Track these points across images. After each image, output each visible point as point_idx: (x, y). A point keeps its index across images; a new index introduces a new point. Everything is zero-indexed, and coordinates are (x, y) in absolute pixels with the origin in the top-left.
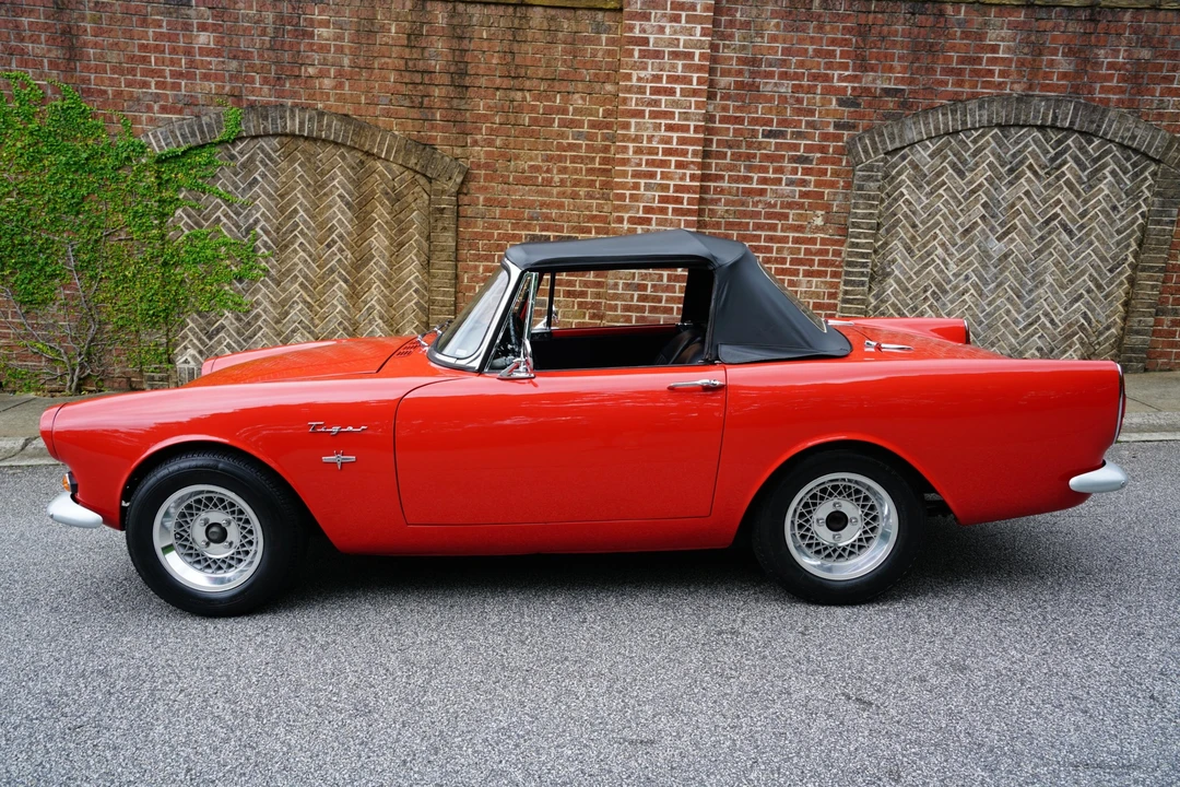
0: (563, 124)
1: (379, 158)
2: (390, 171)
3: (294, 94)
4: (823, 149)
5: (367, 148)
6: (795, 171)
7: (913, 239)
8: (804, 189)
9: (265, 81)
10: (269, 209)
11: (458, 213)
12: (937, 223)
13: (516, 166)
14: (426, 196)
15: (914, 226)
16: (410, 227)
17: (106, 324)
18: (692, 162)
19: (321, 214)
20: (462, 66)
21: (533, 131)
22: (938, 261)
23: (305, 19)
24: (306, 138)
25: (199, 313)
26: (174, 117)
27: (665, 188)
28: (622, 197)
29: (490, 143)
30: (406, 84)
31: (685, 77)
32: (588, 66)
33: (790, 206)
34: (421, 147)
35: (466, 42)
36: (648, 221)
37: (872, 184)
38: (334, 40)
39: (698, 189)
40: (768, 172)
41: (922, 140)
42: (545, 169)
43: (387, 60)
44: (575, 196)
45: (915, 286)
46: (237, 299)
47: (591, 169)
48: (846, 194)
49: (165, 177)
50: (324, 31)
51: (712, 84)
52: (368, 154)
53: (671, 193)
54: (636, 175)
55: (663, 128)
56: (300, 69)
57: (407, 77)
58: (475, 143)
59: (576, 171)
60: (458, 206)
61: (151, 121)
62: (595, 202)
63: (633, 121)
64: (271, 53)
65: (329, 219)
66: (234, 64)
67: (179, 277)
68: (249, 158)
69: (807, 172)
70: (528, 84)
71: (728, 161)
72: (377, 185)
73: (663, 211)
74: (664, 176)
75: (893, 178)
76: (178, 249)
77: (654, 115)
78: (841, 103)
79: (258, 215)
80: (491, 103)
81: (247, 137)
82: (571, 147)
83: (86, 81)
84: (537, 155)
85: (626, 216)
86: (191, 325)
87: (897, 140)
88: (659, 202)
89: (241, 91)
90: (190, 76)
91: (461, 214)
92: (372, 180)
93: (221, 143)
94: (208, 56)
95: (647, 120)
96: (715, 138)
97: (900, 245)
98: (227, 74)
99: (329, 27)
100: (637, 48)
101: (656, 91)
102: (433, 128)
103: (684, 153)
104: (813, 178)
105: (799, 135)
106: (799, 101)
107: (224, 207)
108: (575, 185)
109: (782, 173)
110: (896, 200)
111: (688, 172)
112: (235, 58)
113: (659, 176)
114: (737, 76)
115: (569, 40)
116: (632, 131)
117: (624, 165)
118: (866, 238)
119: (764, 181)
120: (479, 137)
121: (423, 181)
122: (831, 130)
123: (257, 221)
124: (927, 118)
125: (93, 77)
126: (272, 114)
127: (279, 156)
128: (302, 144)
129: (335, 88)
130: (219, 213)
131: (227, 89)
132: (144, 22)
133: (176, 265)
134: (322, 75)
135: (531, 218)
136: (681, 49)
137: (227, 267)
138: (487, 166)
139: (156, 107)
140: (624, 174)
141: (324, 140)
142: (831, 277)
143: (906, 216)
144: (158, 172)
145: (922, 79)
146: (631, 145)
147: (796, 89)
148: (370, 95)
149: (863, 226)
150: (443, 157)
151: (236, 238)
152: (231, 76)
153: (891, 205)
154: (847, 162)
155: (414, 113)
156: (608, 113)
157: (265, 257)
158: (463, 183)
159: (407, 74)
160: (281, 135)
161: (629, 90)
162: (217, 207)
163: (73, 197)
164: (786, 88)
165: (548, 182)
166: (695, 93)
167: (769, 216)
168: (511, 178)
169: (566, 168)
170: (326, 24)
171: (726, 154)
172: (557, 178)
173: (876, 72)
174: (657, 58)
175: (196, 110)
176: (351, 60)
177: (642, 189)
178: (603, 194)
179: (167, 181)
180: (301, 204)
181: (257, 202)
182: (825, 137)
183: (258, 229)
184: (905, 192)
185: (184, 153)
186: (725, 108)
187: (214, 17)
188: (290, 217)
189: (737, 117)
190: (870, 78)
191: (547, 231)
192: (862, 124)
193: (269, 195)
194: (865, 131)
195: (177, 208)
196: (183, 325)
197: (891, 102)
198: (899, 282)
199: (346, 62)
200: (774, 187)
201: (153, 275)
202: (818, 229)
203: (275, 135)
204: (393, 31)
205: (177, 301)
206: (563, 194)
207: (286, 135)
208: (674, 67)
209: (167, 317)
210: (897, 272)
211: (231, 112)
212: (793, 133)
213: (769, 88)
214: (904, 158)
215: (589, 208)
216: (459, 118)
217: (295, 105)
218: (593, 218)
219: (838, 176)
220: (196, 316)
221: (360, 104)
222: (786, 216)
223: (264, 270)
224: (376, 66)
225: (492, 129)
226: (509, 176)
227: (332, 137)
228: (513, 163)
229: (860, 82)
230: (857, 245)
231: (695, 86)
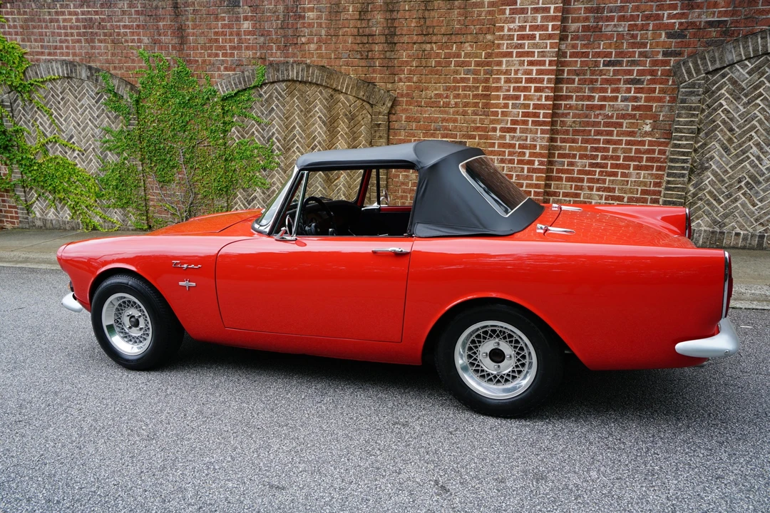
0: (457, 64)
1: (342, 92)
2: (348, 100)
3: (294, 55)
4: (653, 73)
5: (334, 86)
6: (629, 90)
7: (730, 140)
8: (636, 104)
9: (278, 48)
10: (280, 126)
11: (389, 126)
12: (754, 127)
13: (426, 95)
14: (369, 116)
15: (731, 130)
16: (360, 137)
17: (198, 194)
18: (547, 87)
19: (308, 128)
20: (392, 30)
21: (438, 70)
22: (752, 158)
23: (300, 8)
24: (300, 82)
25: (243, 189)
26: (231, 73)
27: (527, 106)
28: (496, 114)
29: (410, 80)
30: (358, 44)
31: (543, 26)
32: (475, 23)
33: (624, 117)
34: (366, 84)
35: (395, 13)
36: (514, 130)
37: (693, 98)
38: (317, 19)
39: (551, 107)
40: (607, 92)
41: (741, 61)
42: (445, 96)
43: (346, 29)
44: (465, 113)
45: (730, 178)
46: (263, 181)
47: (476, 95)
48: (671, 106)
49: (226, 109)
50: (310, 15)
51: (564, 29)
52: (335, 90)
53: (531, 110)
54: (506, 98)
55: (526, 64)
56: (297, 39)
57: (359, 40)
58: (400, 80)
59: (466, 96)
60: (389, 122)
61: (220, 76)
62: (478, 117)
63: (504, 60)
64: (281, 31)
65: (313, 132)
66: (262, 39)
67: (233, 168)
68: (270, 96)
69: (638, 91)
70: (434, 38)
71: (576, 85)
72: (340, 110)
73: (525, 123)
74: (526, 98)
75: (713, 92)
76: (232, 151)
77: (520, 55)
78: (669, 36)
79: (274, 130)
80: (411, 53)
81: (268, 83)
82: (463, 80)
83: (188, 55)
84: (440, 86)
85: (498, 127)
86: (240, 196)
87: (718, 62)
88: (522, 117)
89: (265, 55)
90: (239, 48)
91: (391, 128)
92: (338, 106)
93: (255, 87)
94: (248, 35)
95: (514, 58)
96: (566, 69)
97: (717, 145)
98: (258, 46)
99: (313, 12)
100: (508, 8)
101: (521, 37)
102: (374, 72)
103: (541, 81)
104: (643, 95)
105: (633, 63)
106: (634, 37)
107: (256, 126)
108: (465, 106)
109: (619, 93)
110: (715, 110)
111: (544, 95)
112: (262, 35)
113: (522, 98)
114: (584, 21)
115: (462, 6)
116: (504, 67)
117: (498, 91)
118: (686, 140)
119: (604, 99)
120: (402, 76)
121: (367, 106)
122: (660, 57)
123: (273, 134)
124: (746, 42)
125: (192, 52)
126: (282, 68)
127: (286, 94)
128: (299, 86)
129: (317, 50)
130: (253, 130)
131: (258, 54)
132: (217, 19)
133: (231, 160)
134: (309, 42)
135: (436, 130)
136: (540, 5)
137: (258, 161)
138: (408, 95)
139: (222, 68)
140: (498, 97)
141: (310, 83)
142: (657, 170)
143: (724, 122)
144: (223, 106)
145: (744, 11)
146: (503, 77)
147: (631, 28)
148: (337, 53)
149: (685, 131)
150: (379, 91)
151: (262, 144)
152: (260, 46)
153: (710, 114)
154: (673, 82)
155: (363, 63)
156: (489, 55)
157: (278, 156)
158: (392, 107)
159: (359, 37)
160: (286, 81)
161: (502, 38)
162: (253, 126)
163: (182, 122)
164: (623, 27)
165: (447, 105)
166: (550, 37)
167: (607, 125)
168: (423, 103)
169: (459, 94)
170: (311, 10)
171: (574, 80)
172: (453, 102)
173: (701, 8)
174: (523, 13)
175: (242, 68)
176: (326, 31)
177: (510, 107)
178: (484, 112)
179: (227, 111)
180: (297, 123)
181: (274, 122)
182: (655, 63)
183: (274, 139)
184: (724, 103)
185: (236, 94)
186: (574, 46)
187: (252, 11)
188: (291, 131)
189: (584, 52)
190: (696, 14)
191: (446, 137)
192: (687, 51)
193: (280, 118)
194: (689, 56)
195: (232, 127)
196: (235, 196)
197: (713, 32)
198: (715, 174)
199: (323, 32)
200: (611, 103)
201: (220, 166)
202: (646, 134)
203: (283, 81)
204: (351, 10)
205: (232, 182)
206: (457, 113)
207: (289, 81)
208: (535, 19)
209: (227, 191)
210: (714, 167)
211: (260, 68)
212: (628, 61)
213: (609, 29)
214: (724, 76)
215: (474, 121)
216: (390, 64)
217: (295, 62)
218: (477, 129)
219: (665, 93)
220: (242, 191)
221: (331, 58)
222: (621, 125)
223: (277, 163)
224: (340, 33)
225: (411, 71)
226: (421, 101)
227: (314, 81)
228: (424, 92)
229: (687, 18)
230: (679, 146)
231: (550, 31)
